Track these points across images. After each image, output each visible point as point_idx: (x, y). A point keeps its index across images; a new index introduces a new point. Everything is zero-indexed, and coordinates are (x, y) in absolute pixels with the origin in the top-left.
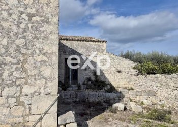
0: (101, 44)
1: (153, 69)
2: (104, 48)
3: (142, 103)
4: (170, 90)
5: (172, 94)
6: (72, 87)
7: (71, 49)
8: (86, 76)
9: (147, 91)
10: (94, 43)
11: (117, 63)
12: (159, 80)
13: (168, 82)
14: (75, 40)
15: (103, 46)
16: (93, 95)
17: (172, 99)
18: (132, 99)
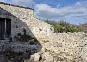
0: (29, 10)
1: (62, 29)
2: (32, 13)
3: (54, 52)
4: (72, 43)
5: (73, 46)
6: (5, 39)
7: (5, 11)
8: (17, 32)
9: (57, 43)
10: (25, 9)
11: (39, 25)
12: (65, 37)
13: (71, 38)
14: (10, 5)
15: (31, 12)
16: (17, 47)
17: (73, 49)
18: (47, 49)
